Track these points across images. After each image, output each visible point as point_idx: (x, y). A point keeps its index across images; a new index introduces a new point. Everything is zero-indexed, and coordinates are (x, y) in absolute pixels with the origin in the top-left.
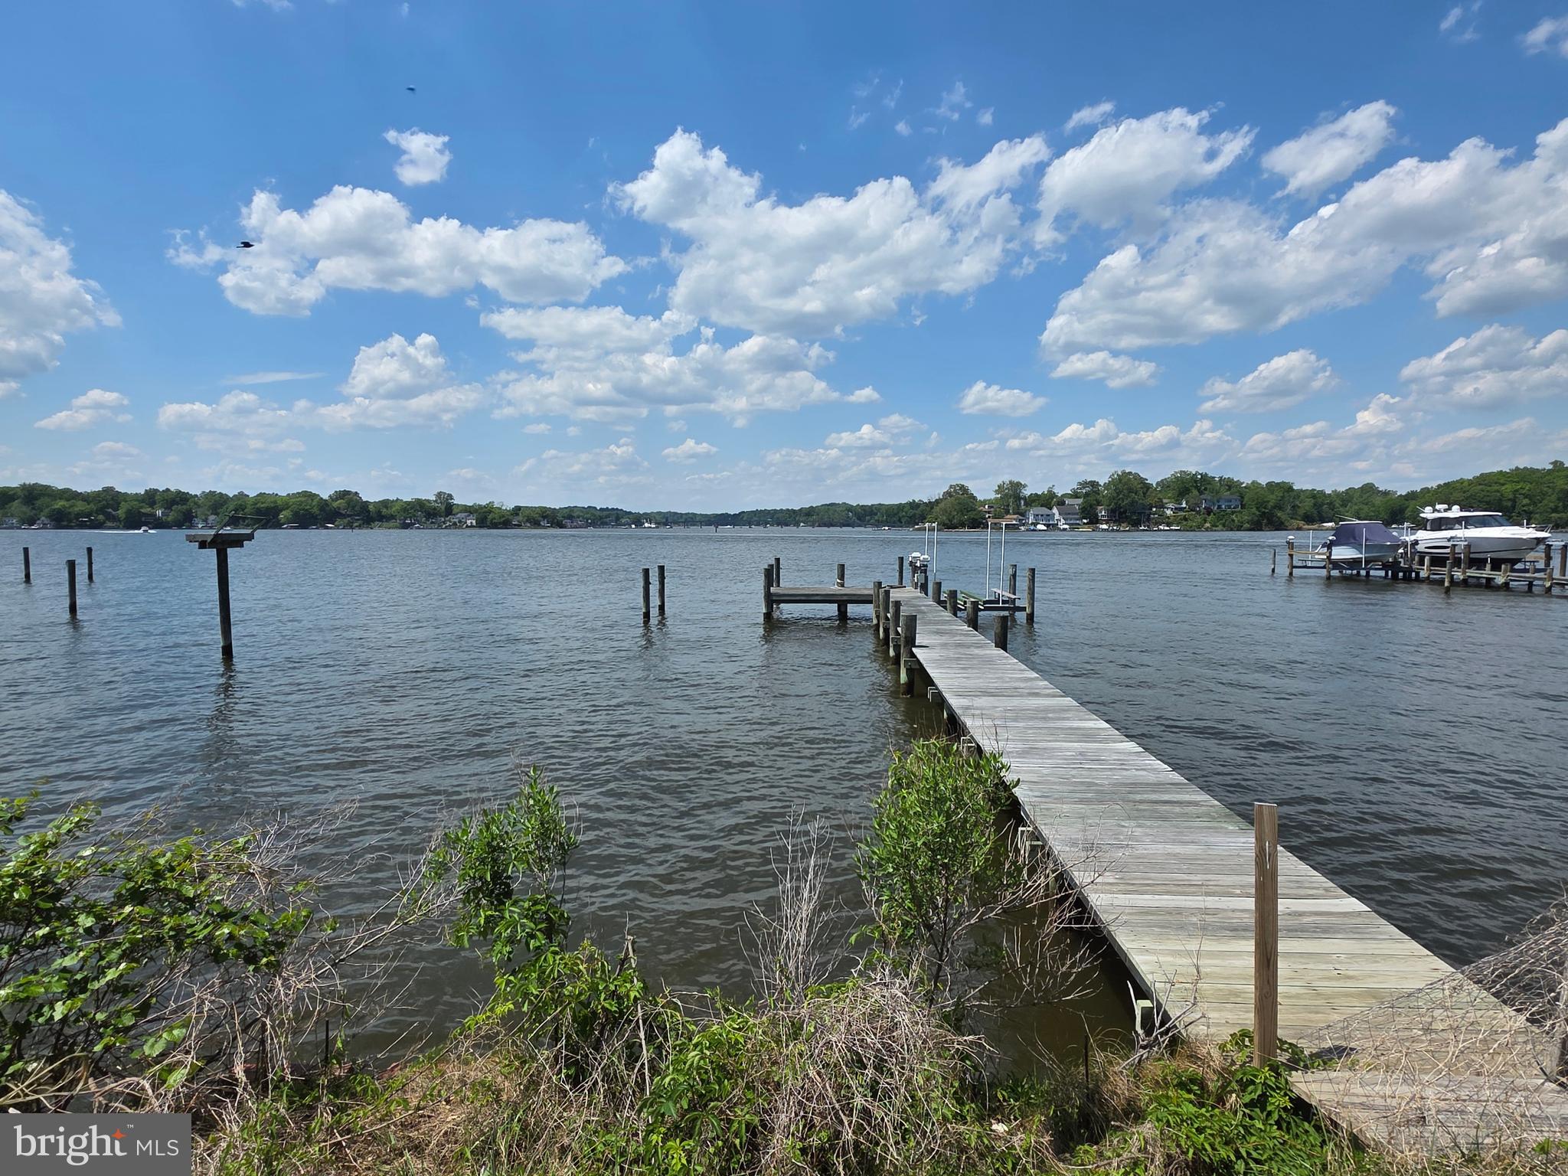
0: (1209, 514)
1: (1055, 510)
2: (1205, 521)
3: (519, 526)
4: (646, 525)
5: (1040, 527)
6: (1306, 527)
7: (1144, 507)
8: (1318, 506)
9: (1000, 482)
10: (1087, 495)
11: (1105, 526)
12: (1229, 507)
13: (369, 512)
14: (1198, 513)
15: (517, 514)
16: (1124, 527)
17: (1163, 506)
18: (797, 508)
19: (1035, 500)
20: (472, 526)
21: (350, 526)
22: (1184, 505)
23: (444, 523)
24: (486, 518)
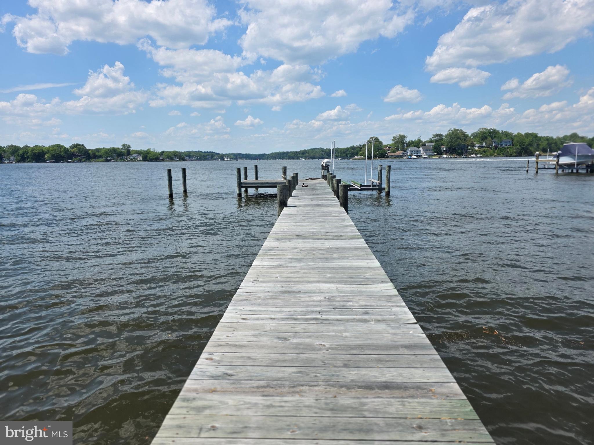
0: (496, 149)
1: (421, 149)
2: (494, 152)
3: (163, 160)
4: (226, 159)
5: (414, 157)
6: (543, 154)
7: (464, 146)
8: (549, 145)
9: (394, 135)
10: (436, 141)
11: (445, 156)
12: (506, 145)
13: (89, 154)
14: (491, 148)
15: (162, 155)
16: (454, 156)
17: (473, 145)
18: (298, 151)
19: (411, 144)
20: (140, 161)
21: (80, 161)
22: (484, 145)
23: (126, 159)
24: (147, 156)
